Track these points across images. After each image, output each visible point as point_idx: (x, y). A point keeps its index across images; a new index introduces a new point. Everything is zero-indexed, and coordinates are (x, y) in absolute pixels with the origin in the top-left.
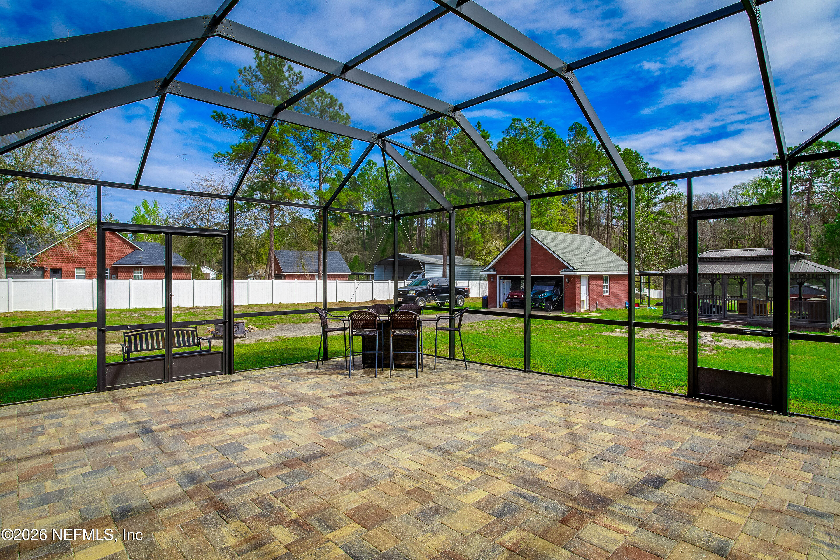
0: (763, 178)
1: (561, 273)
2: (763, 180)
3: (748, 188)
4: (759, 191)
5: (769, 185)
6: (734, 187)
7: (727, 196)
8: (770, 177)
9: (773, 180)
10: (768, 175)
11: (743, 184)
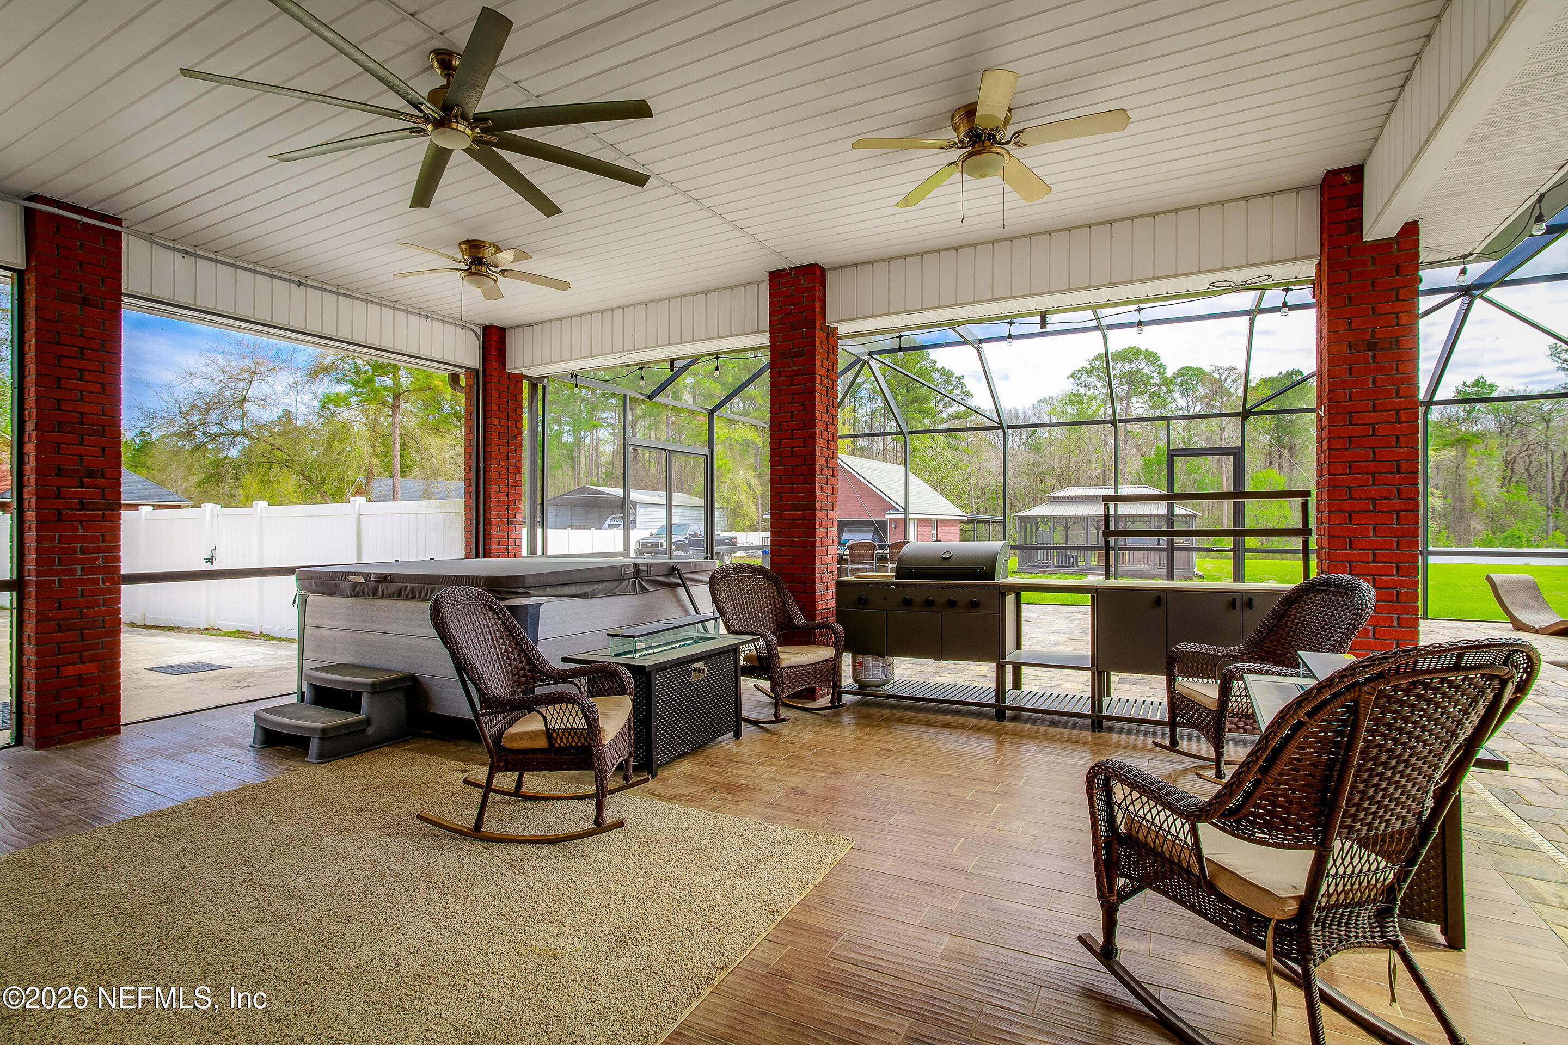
0: (1075, 391)
1: (886, 516)
2: (1074, 395)
3: (1056, 403)
4: (1069, 409)
5: (1080, 402)
6: (1039, 402)
7: (1030, 412)
8: (1082, 391)
9: (1085, 395)
10: (1079, 388)
11: (1051, 398)
